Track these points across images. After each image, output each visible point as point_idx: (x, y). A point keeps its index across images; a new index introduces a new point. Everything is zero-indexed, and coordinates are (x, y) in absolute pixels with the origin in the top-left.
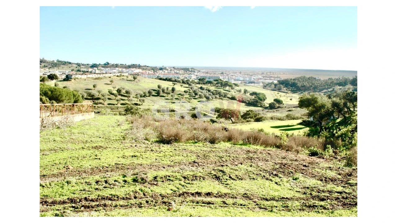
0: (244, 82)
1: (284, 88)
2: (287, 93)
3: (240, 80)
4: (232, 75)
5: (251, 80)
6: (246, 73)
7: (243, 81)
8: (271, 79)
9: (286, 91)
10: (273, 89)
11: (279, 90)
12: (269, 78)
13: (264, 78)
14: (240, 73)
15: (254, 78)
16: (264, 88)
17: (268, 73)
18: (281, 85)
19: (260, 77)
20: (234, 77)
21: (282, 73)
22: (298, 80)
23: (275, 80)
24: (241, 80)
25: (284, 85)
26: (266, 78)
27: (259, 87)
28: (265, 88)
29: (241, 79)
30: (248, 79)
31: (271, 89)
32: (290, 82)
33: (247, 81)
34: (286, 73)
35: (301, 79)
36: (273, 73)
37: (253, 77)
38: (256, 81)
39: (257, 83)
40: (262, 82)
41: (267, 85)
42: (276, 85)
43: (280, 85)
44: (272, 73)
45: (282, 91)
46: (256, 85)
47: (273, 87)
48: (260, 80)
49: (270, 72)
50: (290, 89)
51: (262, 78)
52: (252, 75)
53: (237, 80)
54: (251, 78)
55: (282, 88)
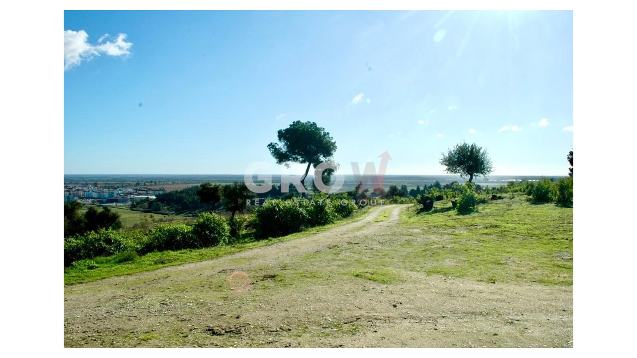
0: (99, 201)
1: (165, 206)
2: (167, 214)
3: (92, 198)
4: (78, 190)
5: (113, 196)
6: (107, 184)
7: (96, 200)
8: (149, 192)
9: (167, 212)
10: (146, 210)
11: (157, 211)
12: (145, 192)
13: (136, 192)
14: (95, 185)
15: (120, 192)
16: (131, 210)
17: (147, 184)
18: (160, 203)
19: (130, 190)
20: (81, 193)
21: (170, 183)
22: (188, 193)
23: (151, 195)
24: (94, 198)
25: (165, 202)
26: (141, 192)
27: (124, 207)
28: (134, 209)
29: (95, 195)
30: (106, 195)
31: (143, 210)
32: (175, 197)
33: (105, 199)
34: (176, 183)
35: (192, 191)
36: (155, 182)
37: (116, 192)
38: (120, 198)
39: (122, 202)
40: (131, 199)
41: (138, 203)
42: (151, 203)
43: (158, 203)
44: (153, 184)
45: (161, 212)
46: (119, 204)
47: (147, 207)
48: (129, 197)
49: (151, 182)
50: (174, 208)
51: (133, 191)
52: (116, 189)
53: (87, 198)
54: (113, 193)
55: (161, 208)
